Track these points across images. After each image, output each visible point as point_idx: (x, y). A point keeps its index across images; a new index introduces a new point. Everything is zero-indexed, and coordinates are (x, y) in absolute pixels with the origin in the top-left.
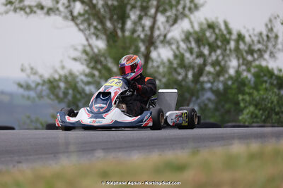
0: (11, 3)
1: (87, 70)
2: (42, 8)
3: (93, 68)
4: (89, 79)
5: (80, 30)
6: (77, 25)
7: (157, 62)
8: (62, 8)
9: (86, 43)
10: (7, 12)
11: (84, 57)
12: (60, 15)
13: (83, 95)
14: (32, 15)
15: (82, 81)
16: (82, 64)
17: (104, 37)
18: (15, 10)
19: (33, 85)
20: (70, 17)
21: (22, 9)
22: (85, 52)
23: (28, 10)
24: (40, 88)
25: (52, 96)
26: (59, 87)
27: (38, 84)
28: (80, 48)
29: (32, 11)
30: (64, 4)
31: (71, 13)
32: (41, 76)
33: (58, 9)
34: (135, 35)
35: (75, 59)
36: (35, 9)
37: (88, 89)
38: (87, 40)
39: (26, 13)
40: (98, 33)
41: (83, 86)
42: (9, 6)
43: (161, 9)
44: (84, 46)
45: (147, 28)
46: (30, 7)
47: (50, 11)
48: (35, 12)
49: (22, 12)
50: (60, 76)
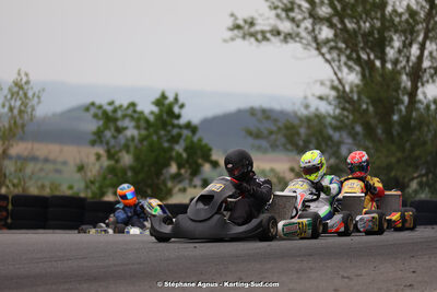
0: (238, 27)
1: (338, 111)
2: (279, 33)
3: (343, 109)
4: (338, 124)
5: (327, 61)
6: (323, 55)
7: (422, 103)
8: (304, 34)
9: (334, 78)
10: (233, 39)
11: (333, 94)
12: (300, 42)
13: (330, 143)
14: (264, 43)
15: (330, 124)
16: (330, 104)
17: (358, 68)
18: (244, 37)
19: (266, 133)
20: (314, 45)
21: (252, 35)
22: (334, 88)
23: (260, 37)
24: (273, 137)
25: (289, 146)
26: (298, 134)
27: (271, 133)
28: (328, 83)
29: (265, 38)
30: (306, 28)
31: (315, 39)
32: (276, 121)
33: (298, 35)
34: (399, 67)
35: (321, 98)
36: (268, 35)
37: (336, 136)
38: (336, 74)
39: (257, 40)
40: (350, 63)
41: (331, 132)
42: (236, 32)
43: (431, 35)
44: (332, 81)
45: (413, 59)
46: (263, 32)
47: (288, 37)
48: (268, 40)
49: (252, 39)
50: (301, 120)
